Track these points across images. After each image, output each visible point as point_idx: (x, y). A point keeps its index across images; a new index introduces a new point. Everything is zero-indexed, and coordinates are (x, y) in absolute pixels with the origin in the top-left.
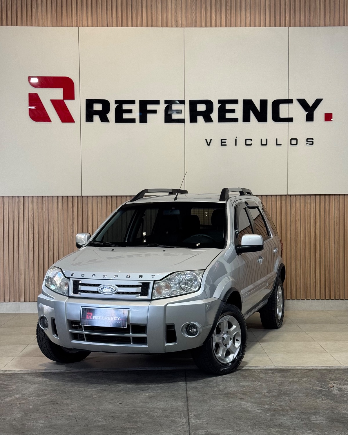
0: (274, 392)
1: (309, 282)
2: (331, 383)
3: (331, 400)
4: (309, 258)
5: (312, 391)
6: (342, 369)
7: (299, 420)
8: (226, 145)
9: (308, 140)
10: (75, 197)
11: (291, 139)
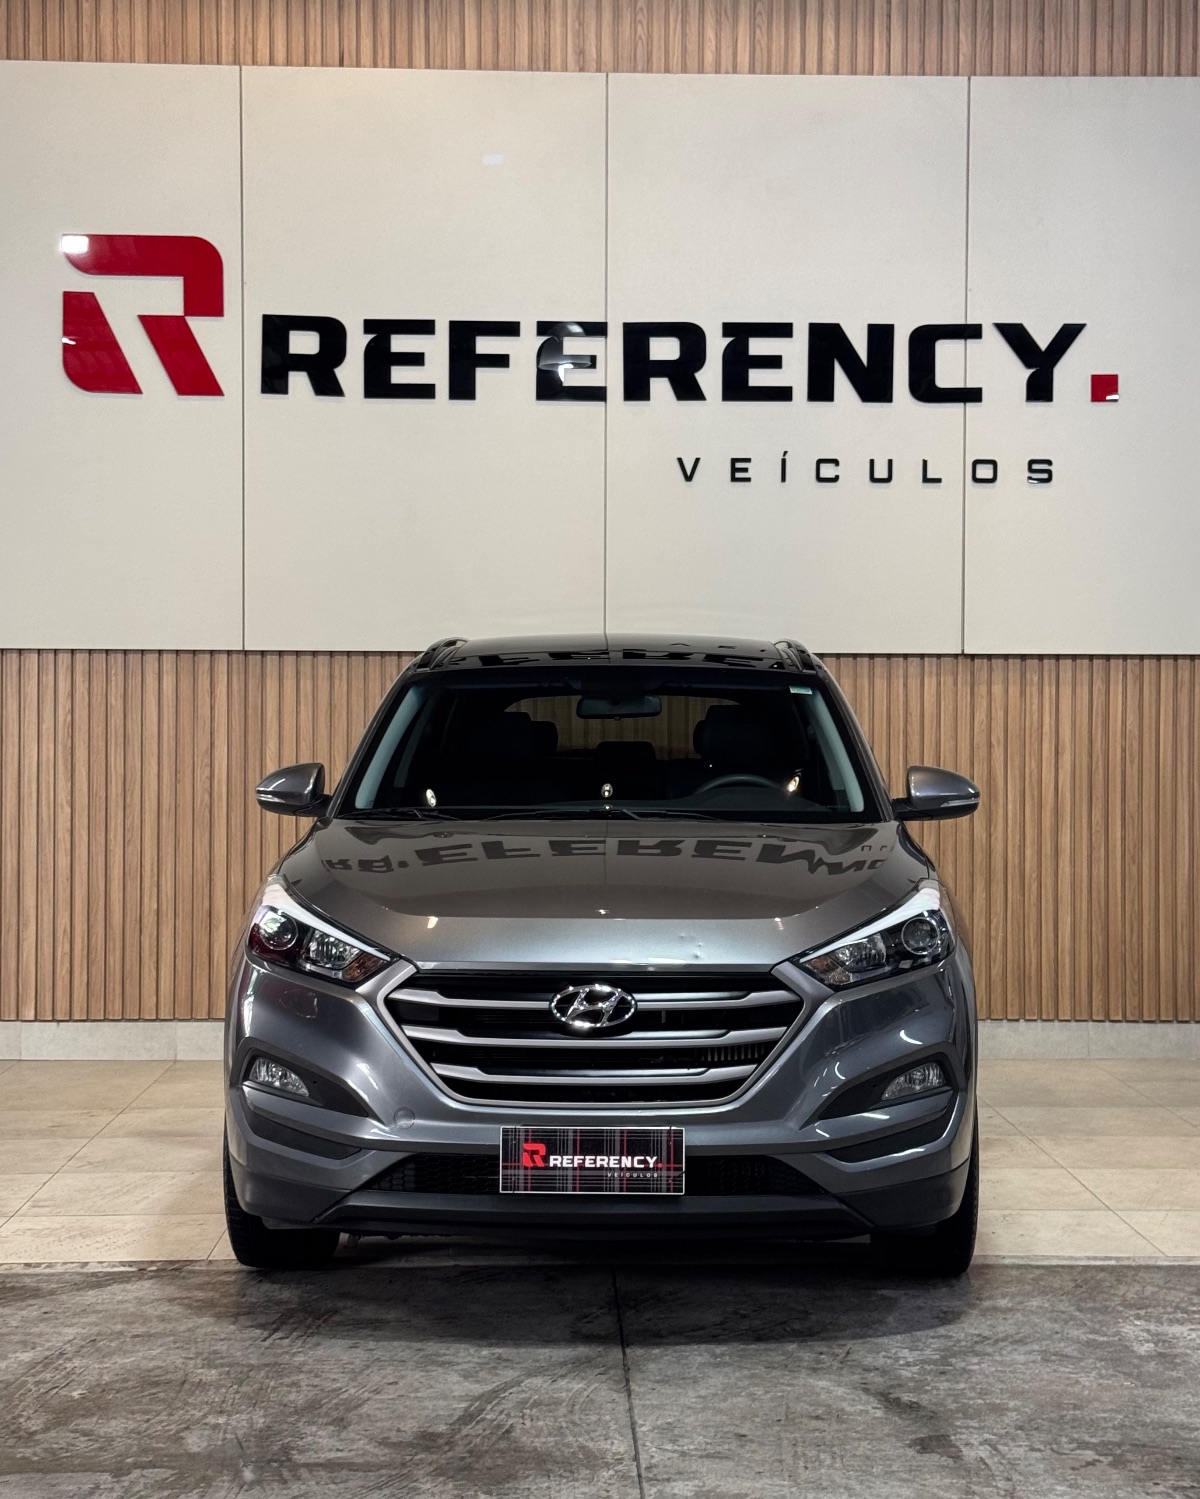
0: (928, 1347)
1: (1034, 960)
2: (1127, 1318)
3: (1128, 1375)
4: (1034, 875)
5: (1062, 1345)
6: (1160, 1268)
7: (1021, 1446)
8: (748, 480)
9: (1035, 467)
10: (221, 655)
11: (976, 463)
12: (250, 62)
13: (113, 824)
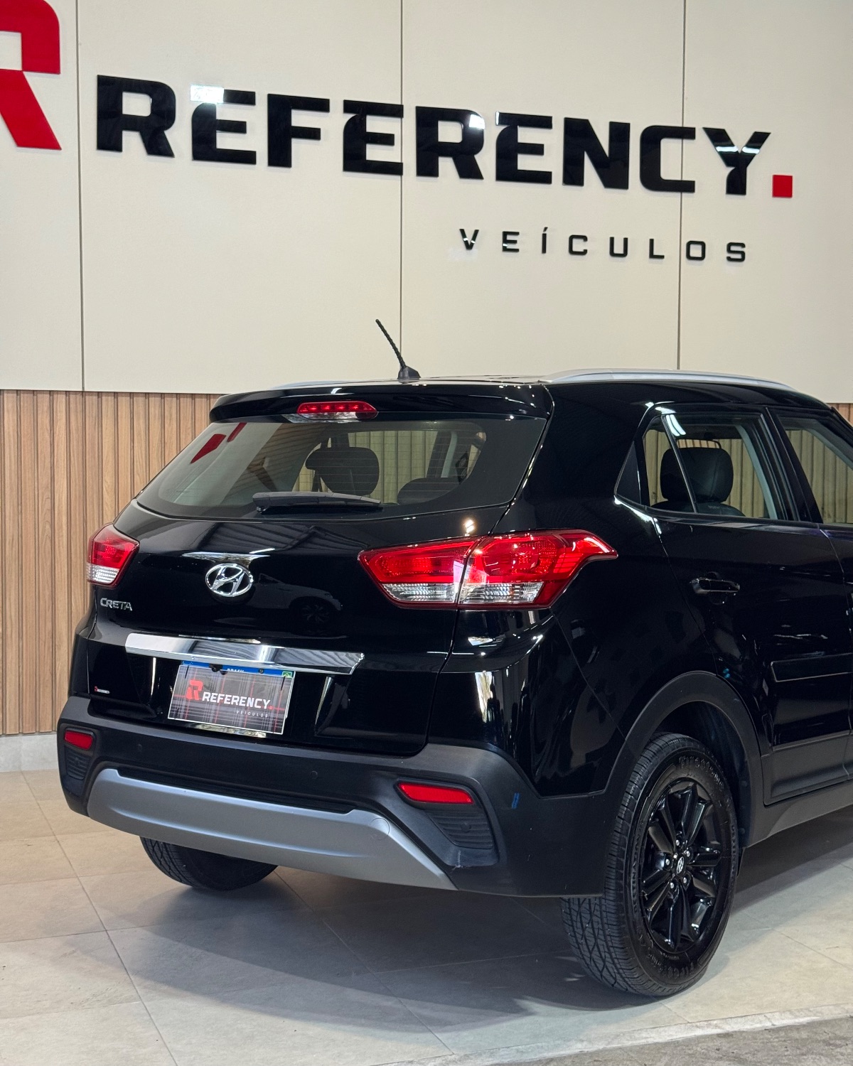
8: (517, 250)
9: (733, 248)
11: (689, 244)
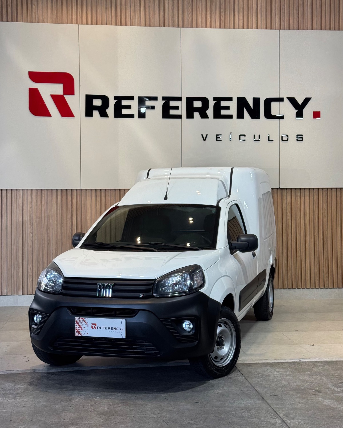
8: (221, 140)
9: (299, 137)
10: (74, 190)
11: (282, 136)
12: (81, 23)
13: (44, 239)
